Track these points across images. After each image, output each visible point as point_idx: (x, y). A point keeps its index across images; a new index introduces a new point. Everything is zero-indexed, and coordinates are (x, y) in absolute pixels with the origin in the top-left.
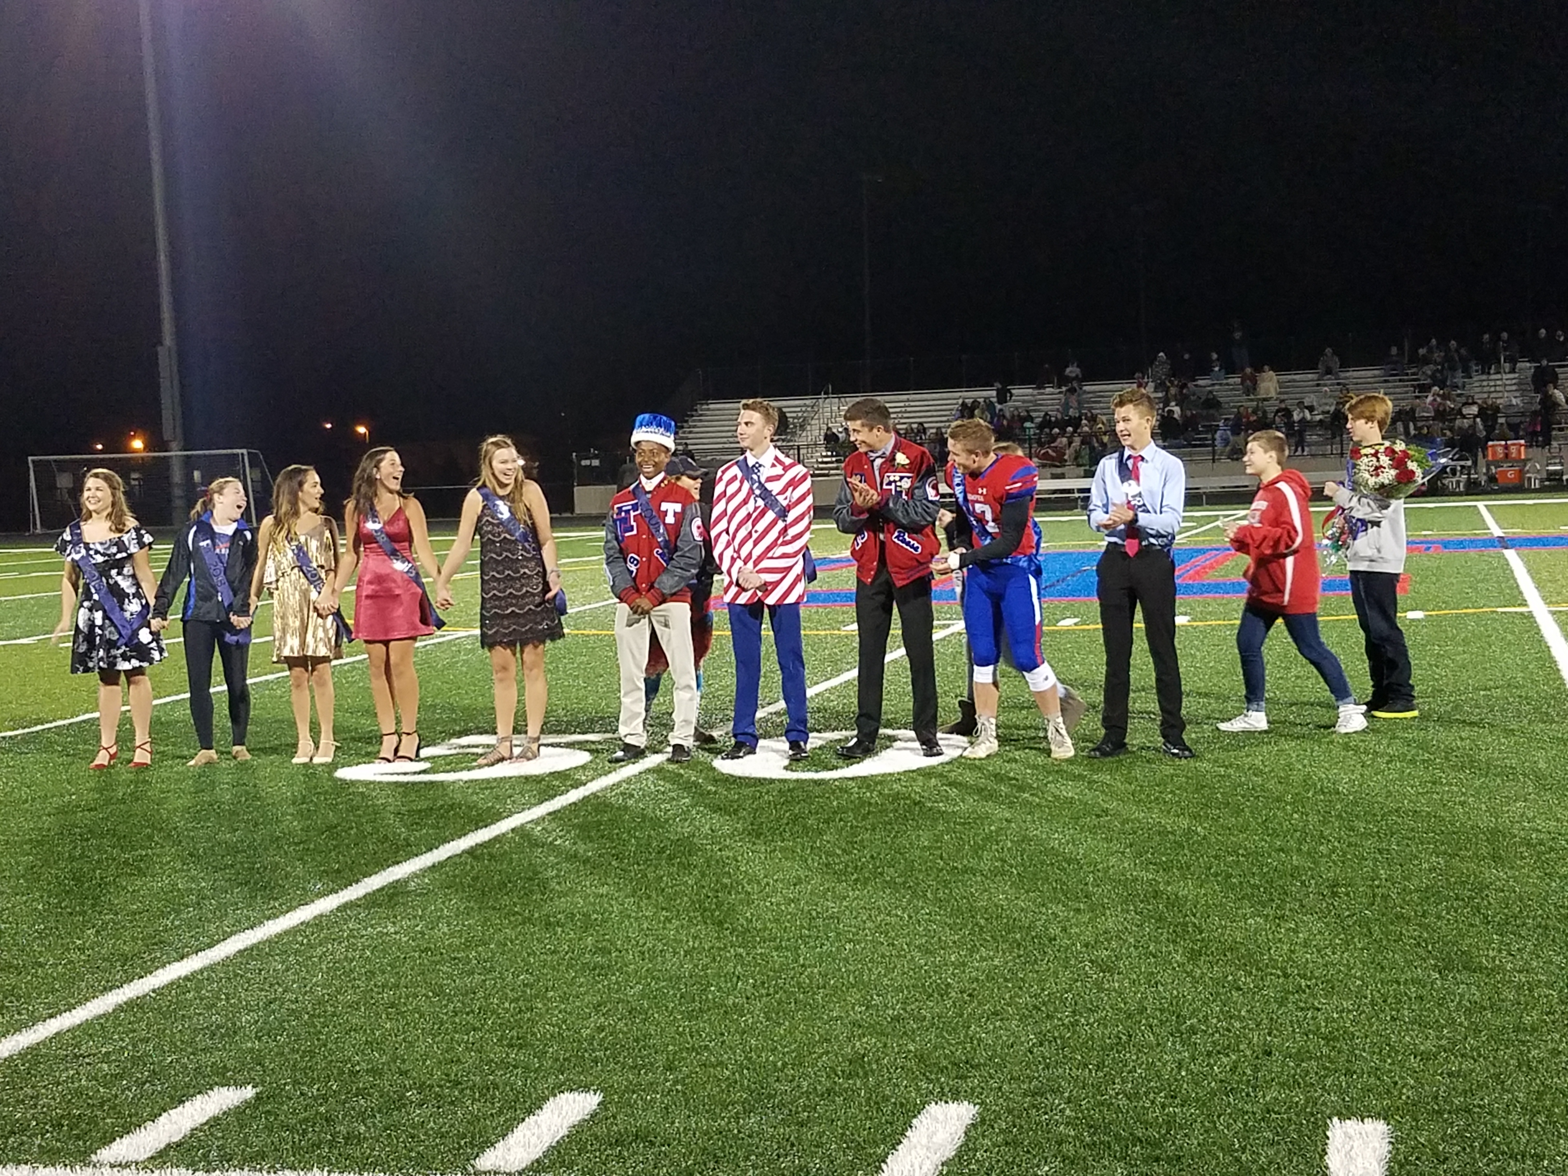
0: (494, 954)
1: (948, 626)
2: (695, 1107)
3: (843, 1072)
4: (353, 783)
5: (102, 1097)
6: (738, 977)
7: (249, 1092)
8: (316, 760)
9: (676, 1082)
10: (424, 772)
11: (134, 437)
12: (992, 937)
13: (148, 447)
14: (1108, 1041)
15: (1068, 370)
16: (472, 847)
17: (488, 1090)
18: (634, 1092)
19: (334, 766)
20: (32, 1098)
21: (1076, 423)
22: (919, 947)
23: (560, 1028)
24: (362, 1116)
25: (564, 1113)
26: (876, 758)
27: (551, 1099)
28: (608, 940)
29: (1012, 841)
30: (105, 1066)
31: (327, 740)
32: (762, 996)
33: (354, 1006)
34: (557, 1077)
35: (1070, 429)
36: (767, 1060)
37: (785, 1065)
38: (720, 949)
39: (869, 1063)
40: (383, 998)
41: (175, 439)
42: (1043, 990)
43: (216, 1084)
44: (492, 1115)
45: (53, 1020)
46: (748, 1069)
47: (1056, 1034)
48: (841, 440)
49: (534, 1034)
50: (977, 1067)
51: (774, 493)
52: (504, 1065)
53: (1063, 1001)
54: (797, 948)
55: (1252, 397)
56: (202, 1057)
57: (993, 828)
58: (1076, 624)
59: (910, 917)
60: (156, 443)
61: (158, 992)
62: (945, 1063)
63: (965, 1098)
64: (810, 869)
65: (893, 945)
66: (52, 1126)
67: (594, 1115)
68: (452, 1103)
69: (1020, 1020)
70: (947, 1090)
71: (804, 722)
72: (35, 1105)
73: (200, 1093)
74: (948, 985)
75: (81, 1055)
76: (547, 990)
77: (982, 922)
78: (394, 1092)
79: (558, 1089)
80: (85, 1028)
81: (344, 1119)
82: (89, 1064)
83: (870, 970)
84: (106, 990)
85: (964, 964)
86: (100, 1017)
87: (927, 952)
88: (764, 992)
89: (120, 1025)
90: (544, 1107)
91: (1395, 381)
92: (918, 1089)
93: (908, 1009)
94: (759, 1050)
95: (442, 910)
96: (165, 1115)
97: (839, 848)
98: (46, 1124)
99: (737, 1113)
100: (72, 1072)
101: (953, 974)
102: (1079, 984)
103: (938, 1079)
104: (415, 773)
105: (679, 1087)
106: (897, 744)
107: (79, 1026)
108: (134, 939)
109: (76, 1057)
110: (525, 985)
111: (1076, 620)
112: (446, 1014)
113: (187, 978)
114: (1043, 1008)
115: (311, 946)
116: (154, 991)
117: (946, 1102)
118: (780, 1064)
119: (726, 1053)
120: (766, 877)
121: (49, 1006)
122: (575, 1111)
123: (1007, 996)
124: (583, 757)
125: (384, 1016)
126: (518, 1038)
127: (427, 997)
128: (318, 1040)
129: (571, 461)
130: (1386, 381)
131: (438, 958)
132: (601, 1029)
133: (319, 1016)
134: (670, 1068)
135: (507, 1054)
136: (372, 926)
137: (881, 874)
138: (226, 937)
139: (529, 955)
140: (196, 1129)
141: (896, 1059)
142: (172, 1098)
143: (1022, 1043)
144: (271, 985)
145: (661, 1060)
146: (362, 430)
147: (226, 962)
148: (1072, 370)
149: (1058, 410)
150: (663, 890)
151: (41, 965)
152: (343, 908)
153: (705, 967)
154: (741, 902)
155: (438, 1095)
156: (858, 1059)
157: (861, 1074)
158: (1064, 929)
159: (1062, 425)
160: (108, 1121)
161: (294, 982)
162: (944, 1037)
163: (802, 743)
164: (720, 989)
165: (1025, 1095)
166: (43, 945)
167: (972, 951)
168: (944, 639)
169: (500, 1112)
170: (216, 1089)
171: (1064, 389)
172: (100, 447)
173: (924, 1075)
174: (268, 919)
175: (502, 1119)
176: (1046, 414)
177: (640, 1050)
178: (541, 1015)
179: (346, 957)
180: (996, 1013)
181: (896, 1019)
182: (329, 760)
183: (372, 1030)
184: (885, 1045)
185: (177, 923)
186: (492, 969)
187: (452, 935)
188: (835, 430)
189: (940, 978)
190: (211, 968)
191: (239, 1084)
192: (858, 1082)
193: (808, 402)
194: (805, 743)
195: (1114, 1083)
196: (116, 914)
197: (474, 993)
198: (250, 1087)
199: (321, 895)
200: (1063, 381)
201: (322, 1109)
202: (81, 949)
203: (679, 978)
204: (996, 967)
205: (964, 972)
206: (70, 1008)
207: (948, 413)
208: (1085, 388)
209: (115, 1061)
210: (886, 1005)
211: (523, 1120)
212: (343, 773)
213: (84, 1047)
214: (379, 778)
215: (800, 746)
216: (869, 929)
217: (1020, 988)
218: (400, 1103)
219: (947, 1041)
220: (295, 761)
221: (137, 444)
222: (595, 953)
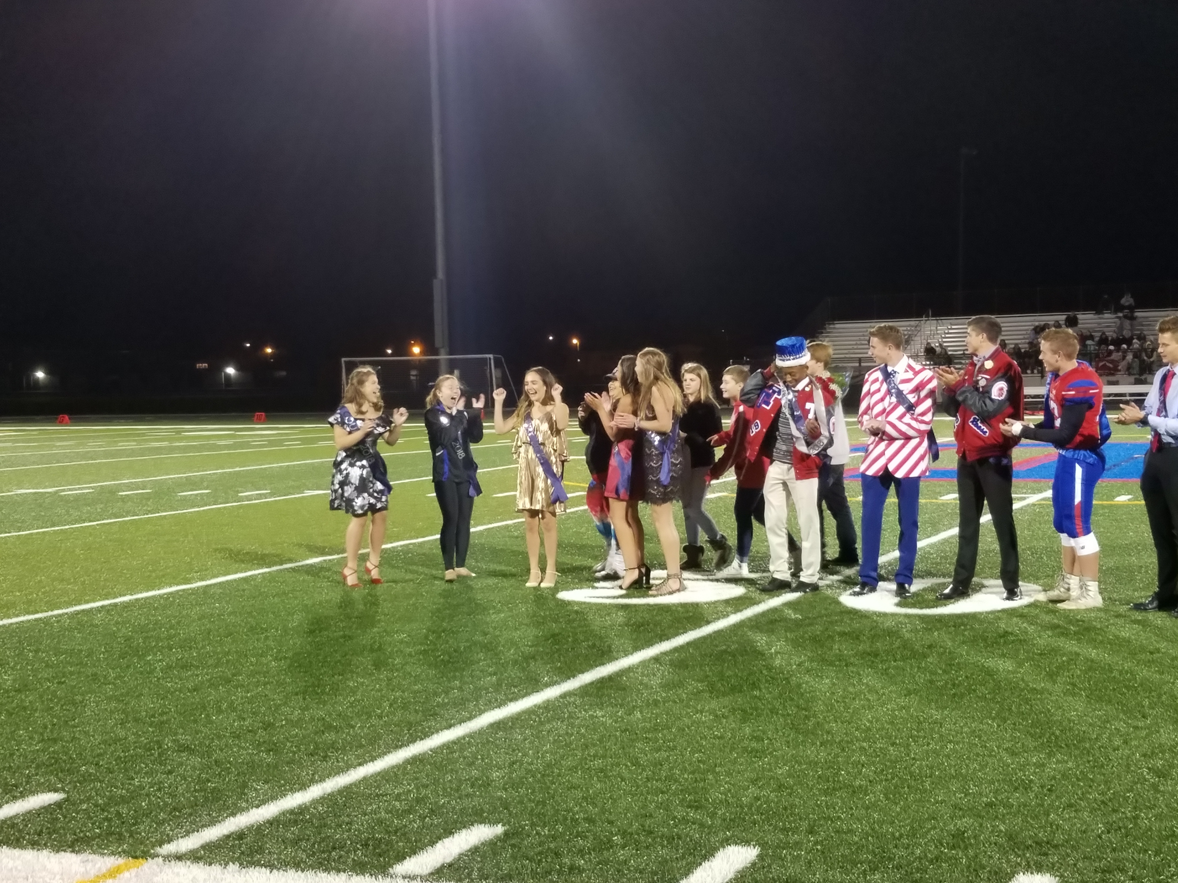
0: (675, 736)
1: (1024, 499)
2: (832, 864)
3: (948, 844)
4: (569, 603)
5: (396, 826)
6: (863, 766)
7: (499, 829)
8: (543, 585)
9: (816, 843)
10: (622, 596)
11: (413, 345)
12: (1066, 745)
13: (422, 353)
14: (1164, 833)
16: (658, 655)
17: (674, 839)
18: (784, 849)
19: (556, 590)
20: (347, 824)
22: (1006, 750)
23: (726, 795)
24: (581, 852)
25: (731, 861)
26: (968, 600)
27: (721, 850)
28: (761, 730)
29: (1081, 670)
30: (397, 804)
31: (550, 570)
32: (882, 780)
33: (573, 769)
34: (725, 833)
36: (888, 831)
37: (901, 836)
38: (848, 742)
39: (969, 838)
40: (594, 765)
41: (443, 347)
42: (1109, 789)
43: (476, 821)
44: (677, 858)
45: (361, 768)
46: (873, 837)
47: (1121, 825)
49: (707, 800)
50: (1056, 847)
51: (905, 393)
52: (685, 821)
53: (1126, 799)
54: (908, 745)
56: (466, 802)
57: (1064, 659)
58: (1129, 500)
59: (999, 726)
60: (430, 348)
61: (435, 751)
62: (1030, 842)
63: (1048, 871)
64: (917, 684)
65: (986, 746)
66: (362, 845)
67: (754, 864)
68: (647, 847)
69: (1091, 812)
70: (1032, 863)
72: (350, 829)
73: (464, 827)
74: (1031, 781)
75: (381, 795)
76: (716, 766)
77: (1058, 733)
78: (605, 836)
79: (726, 842)
80: (385, 776)
81: (568, 854)
82: (385, 801)
83: (967, 766)
84: (397, 747)
85: (1043, 765)
86: (393, 767)
87: (1013, 754)
88: (883, 777)
89: (408, 774)
90: (716, 855)
92: (1008, 861)
93: (999, 798)
94: (881, 823)
95: (636, 701)
96: (440, 842)
97: (940, 669)
98: (357, 843)
99: (865, 870)
100: (375, 807)
101: (1035, 772)
102: (1139, 786)
103: (1024, 855)
104: (614, 597)
105: (819, 847)
107: (379, 773)
108: (416, 711)
109: (377, 795)
110: (699, 761)
111: (1130, 497)
112: (641, 780)
113: (454, 742)
114: (1110, 804)
115: (541, 723)
116: (431, 751)
117: (1032, 873)
118: (897, 834)
119: (855, 823)
120: (882, 688)
121: (358, 757)
122: (740, 860)
123: (1079, 792)
124: (739, 591)
125: (595, 778)
126: (695, 802)
127: (626, 766)
128: (548, 793)
131: (635, 736)
132: (757, 799)
133: (548, 775)
134: (811, 831)
135: (687, 813)
136: (585, 710)
137: (974, 691)
138: (481, 712)
139: (701, 738)
140: (462, 854)
141: (990, 837)
142: (445, 830)
143: (1093, 831)
144: (514, 750)
145: (805, 825)
146: (575, 341)
147: (481, 732)
148: (1127, 300)
149: (1114, 332)
150: (802, 694)
151: (353, 727)
152: (564, 696)
153: (837, 756)
154: (863, 707)
155: (636, 841)
156: (959, 835)
157: (962, 846)
158: (1126, 742)
160: (401, 844)
161: (530, 749)
162: (1027, 822)
164: (848, 773)
165: (1096, 871)
166: (353, 711)
167: (1050, 755)
168: (1021, 509)
169: (683, 857)
170: (476, 825)
171: (1120, 315)
172: (389, 351)
173: (1013, 850)
174: (511, 700)
175: (684, 862)
177: (787, 817)
178: (712, 786)
179: (567, 733)
180: (1070, 806)
181: (990, 805)
182: (552, 585)
183: (587, 789)
184: (981, 825)
185: (446, 701)
186: (675, 748)
187: (644, 720)
189: (1025, 775)
190: (471, 735)
191: (496, 823)
192: (960, 853)
193: (912, 323)
194: (910, 584)
195: (1170, 867)
196: (403, 692)
197: (661, 765)
198: (500, 825)
199: (547, 685)
200: (1119, 308)
201: (552, 846)
202: (380, 717)
203: (816, 763)
204: (1070, 769)
205: (1044, 771)
206: (373, 759)
207: (1024, 332)
208: (1137, 314)
209: (405, 800)
210: (981, 794)
211: (701, 864)
212: (564, 595)
213: (383, 789)
214: (588, 600)
216: (966, 733)
217: (1090, 787)
218: (609, 845)
219: (1031, 825)
220: (528, 584)
221: (416, 350)
222: (751, 740)
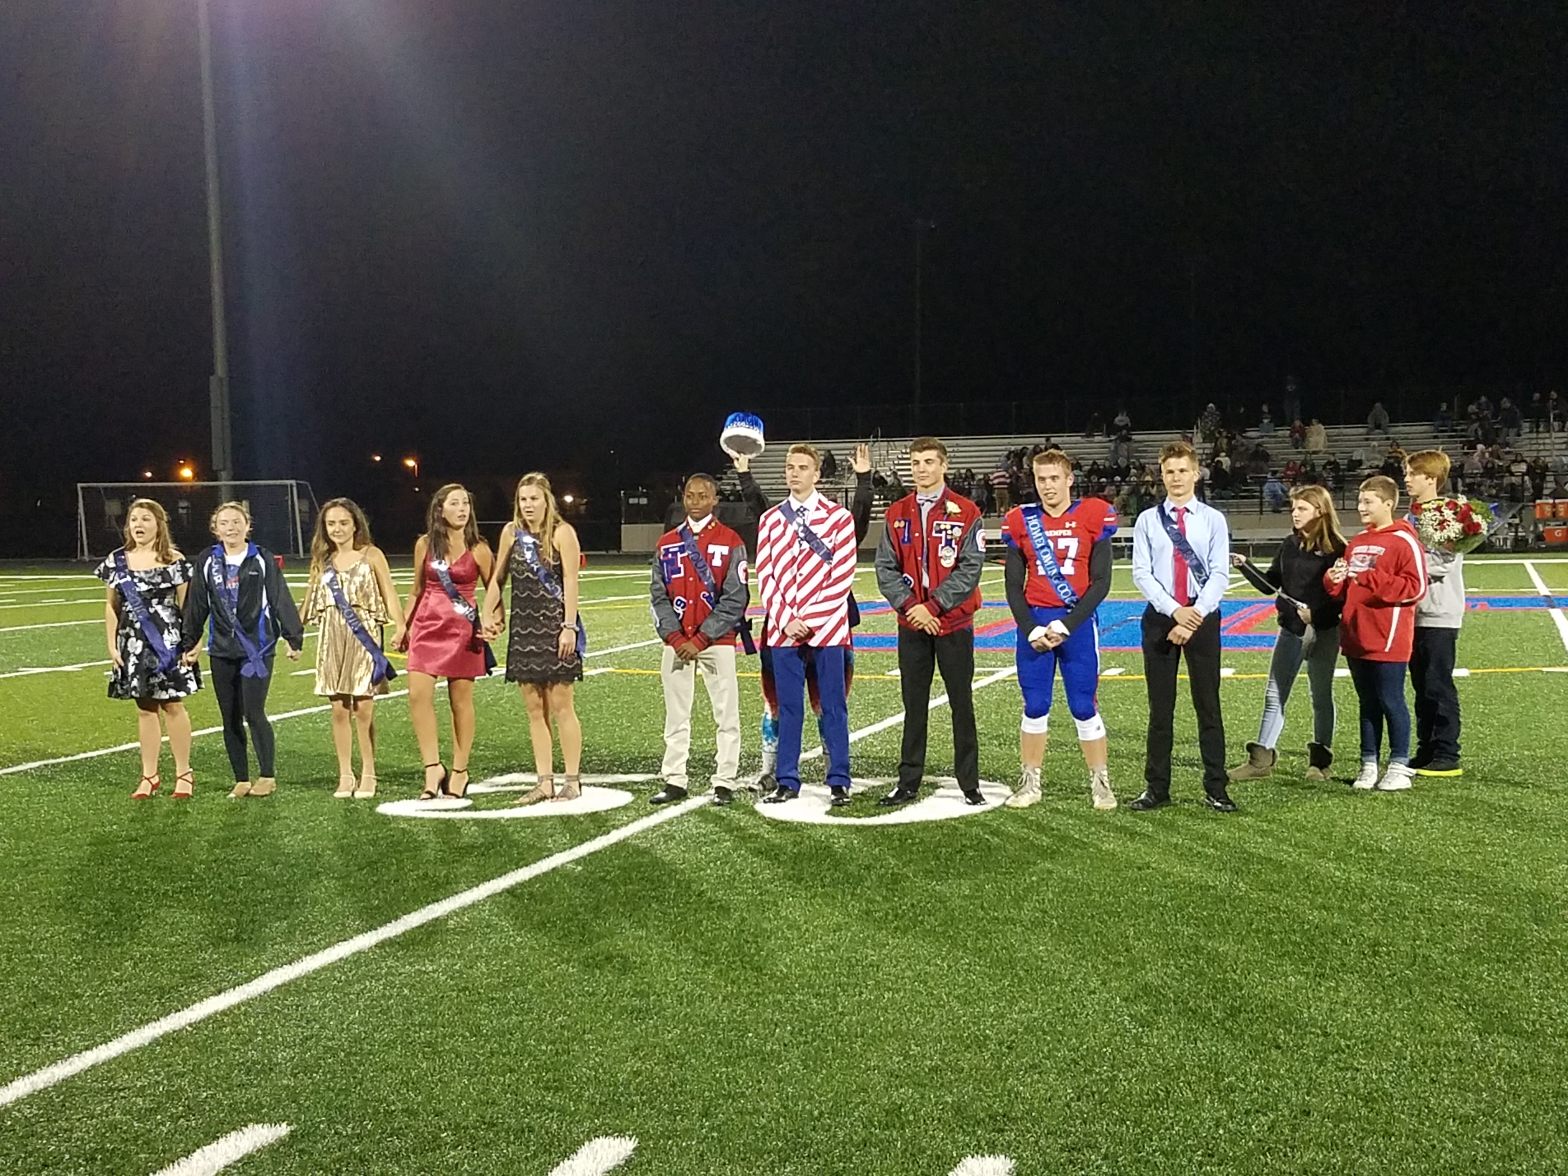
0: (532, 994)
1: (993, 673)
2: (731, 1155)
3: (880, 1122)
4: (395, 818)
5: (136, 1132)
6: (776, 1025)
7: (283, 1130)
8: (358, 795)
9: (712, 1129)
10: (466, 809)
11: (182, 466)
12: (1031, 989)
13: (197, 476)
14: (1146, 1097)
15: (1117, 419)
16: (512, 886)
17: (523, 1132)
18: (669, 1138)
19: (375, 801)
20: (66, 1131)
21: (1124, 473)
22: (957, 997)
23: (596, 1071)
24: (396, 1157)
25: (599, 1159)
26: (918, 805)
27: (586, 1143)
28: (647, 983)
29: (1053, 892)
30: (140, 1101)
31: (368, 774)
32: (800, 1043)
33: (390, 1045)
34: (593, 1121)
35: (1118, 478)
36: (804, 1107)
37: (821, 1114)
38: (758, 994)
39: (906, 1114)
40: (419, 1038)
41: (224, 469)
42: (1082, 1044)
43: (251, 1120)
44: (526, 1158)
45: (88, 1052)
46: (785, 1117)
47: (1094, 1089)
48: (889, 484)
49: (570, 1077)
50: (1014, 1120)
51: (819, 536)
52: (540, 1107)
53: (1102, 1056)
54: (835, 996)
55: (1300, 450)
56: (238, 1094)
57: (1034, 878)
58: (1120, 674)
59: (950, 967)
60: (205, 471)
61: (195, 1026)
62: (982, 1115)
63: (1002, 1152)
64: (849, 916)
65: (932, 994)
66: (86, 1160)
67: (628, 1161)
68: (487, 1145)
69: (1059, 1074)
70: (983, 1143)
71: (847, 767)
72: (70, 1139)
73: (234, 1129)
74: (987, 1037)
75: (116, 1089)
76: (584, 1033)
77: (1022, 973)
78: (429, 1133)
79: (593, 1134)
80: (121, 1061)
81: (378, 1159)
82: (122, 1097)
83: (908, 1020)
84: (142, 1023)
85: (1002, 1016)
86: (135, 1050)
87: (967, 1003)
88: (802, 1039)
89: (156, 1058)
90: (579, 1151)
91: (1443, 437)
92: (954, 1142)
93: (947, 1060)
94: (796, 1098)
95: (481, 949)
96: (199, 1151)
97: (880, 895)
98: (79, 1157)
99: (773, 1162)
100: (106, 1106)
101: (992, 1025)
102: (1118, 1038)
103: (974, 1132)
104: (456, 810)
105: (715, 1134)
106: (939, 792)
107: (115, 1059)
108: (171, 972)
109: (111, 1090)
110: (562, 1027)
111: (1121, 670)
112: (482, 1055)
113: (224, 1013)
114: (1082, 1063)
115: (349, 983)
116: (190, 1025)
117: (983, 1156)
118: (816, 1113)
119: (763, 1100)
120: (806, 923)
121: (83, 1038)
122: (610, 1157)
123: (1046, 1049)
124: (624, 798)
125: (420, 1055)
126: (555, 1081)
127: (464, 1037)
128: (354, 1078)
129: (620, 498)
130: (1435, 437)
131: (477, 997)
132: (637, 1074)
133: (355, 1054)
134: (706, 1115)
135: (544, 1097)
136: (410, 964)
137: (922, 922)
138: (264, 971)
139: (567, 996)
140: (230, 1166)
141: (932, 1111)
142: (206, 1135)
143: (1060, 1097)
144: (308, 1022)
145: (698, 1105)
146: (411, 463)
147: (263, 997)
148: (1121, 419)
149: (1106, 459)
150: (702, 934)
151: (79, 997)
152: (381, 945)
153: (744, 1013)
154: (780, 947)
155: (472, 1137)
156: (895, 1111)
157: (898, 1125)
158: (1104, 983)
159: (1109, 473)
160: (142, 1156)
161: (331, 1019)
162: (980, 1090)
163: (844, 788)
164: (757, 1035)
165: (1062, 1150)
166: (81, 976)
167: (1011, 1003)
168: (988, 687)
169: (535, 1156)
170: (250, 1125)
171: (1113, 438)
172: (149, 474)
173: (961, 1127)
174: (307, 954)
175: (536, 1163)
176: (1095, 463)
177: (676, 1096)
178: (577, 1058)
179: (384, 995)
180: (1033, 1067)
181: (935, 1069)
182: (371, 794)
183: (408, 1070)
184: (922, 1097)
185: (215, 956)
186: (531, 1010)
187: (490, 975)
188: (883, 474)
189: (979, 1030)
190: (248, 1003)
191: (275, 1121)
192: (895, 1133)
194: (848, 787)
195: (1151, 1140)
196: (154, 946)
197: (511, 1034)
198: (284, 1125)
199: (359, 931)
200: (1112, 429)
201: (356, 1149)
202: (119, 982)
203: (716, 1024)
204: (1035, 1019)
205: (1003, 1023)
206: (107, 1040)
208: (1134, 437)
209: (150, 1095)
210: (924, 1056)
211: (558, 1164)
212: (386, 809)
213: (119, 1081)
214: (420, 814)
215: (842, 791)
216: (909, 978)
217: (1059, 1041)
218: (436, 1144)
219: (984, 1093)
220: (337, 795)
221: (187, 473)
222: (633, 996)
